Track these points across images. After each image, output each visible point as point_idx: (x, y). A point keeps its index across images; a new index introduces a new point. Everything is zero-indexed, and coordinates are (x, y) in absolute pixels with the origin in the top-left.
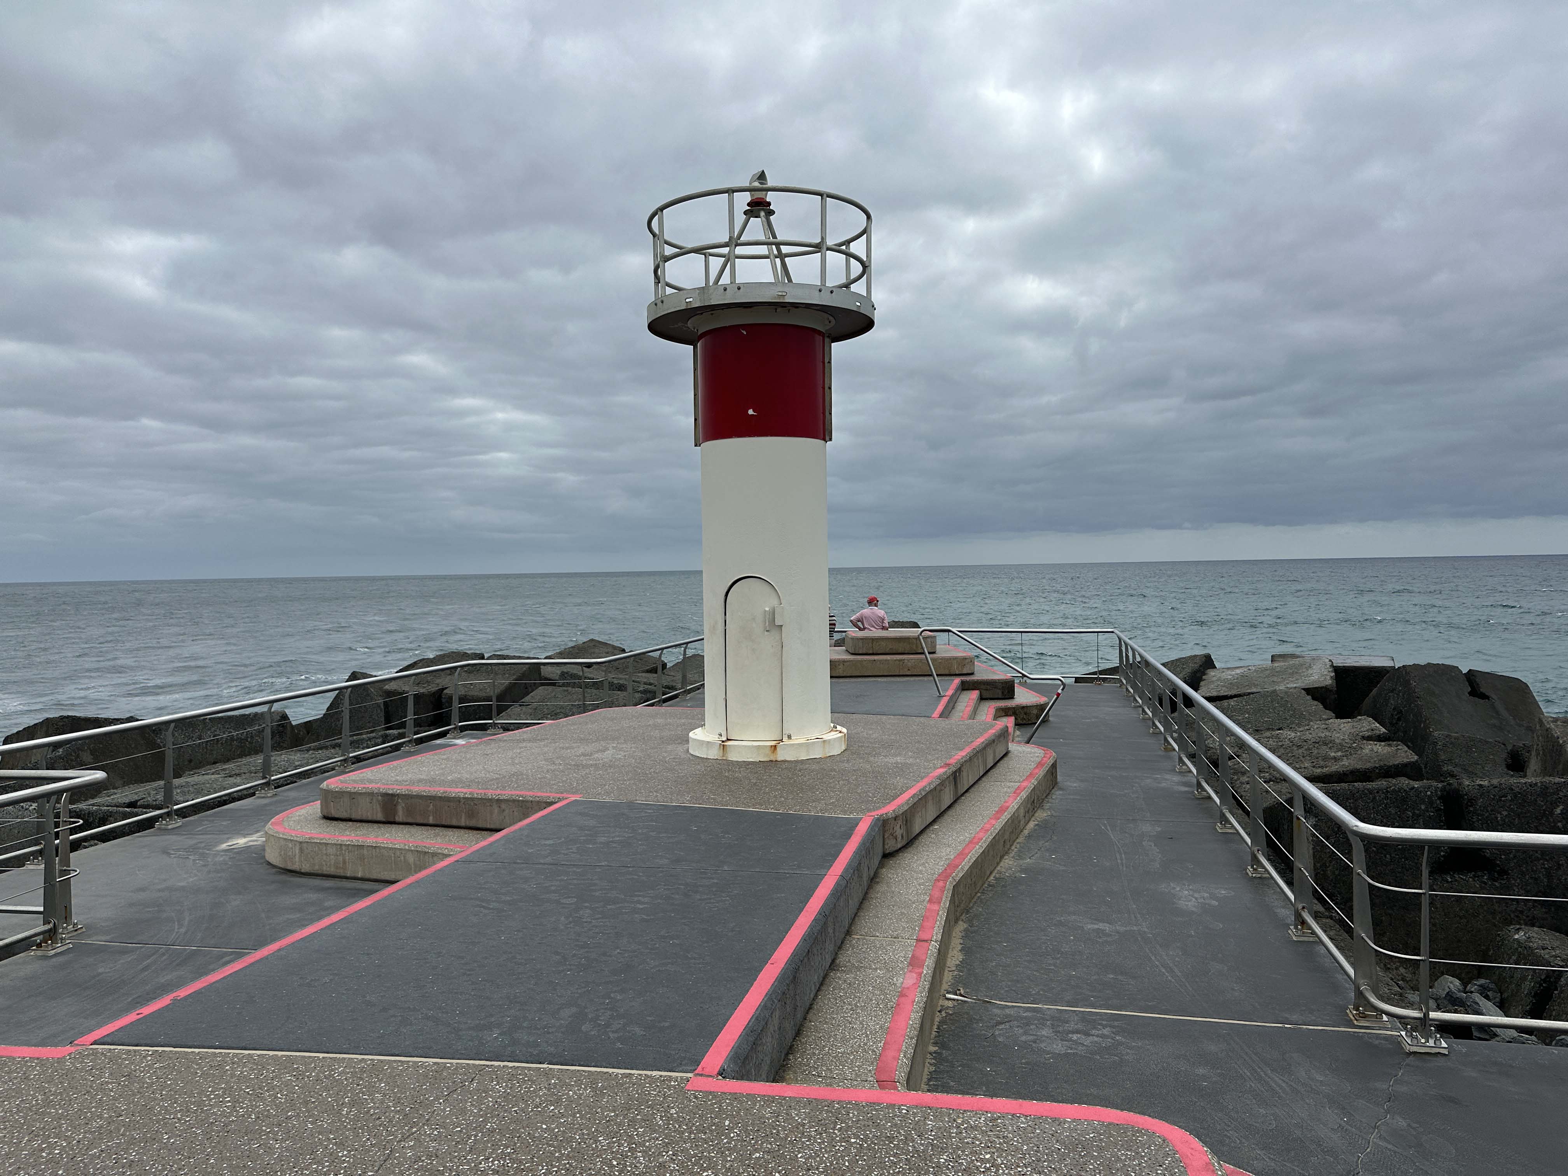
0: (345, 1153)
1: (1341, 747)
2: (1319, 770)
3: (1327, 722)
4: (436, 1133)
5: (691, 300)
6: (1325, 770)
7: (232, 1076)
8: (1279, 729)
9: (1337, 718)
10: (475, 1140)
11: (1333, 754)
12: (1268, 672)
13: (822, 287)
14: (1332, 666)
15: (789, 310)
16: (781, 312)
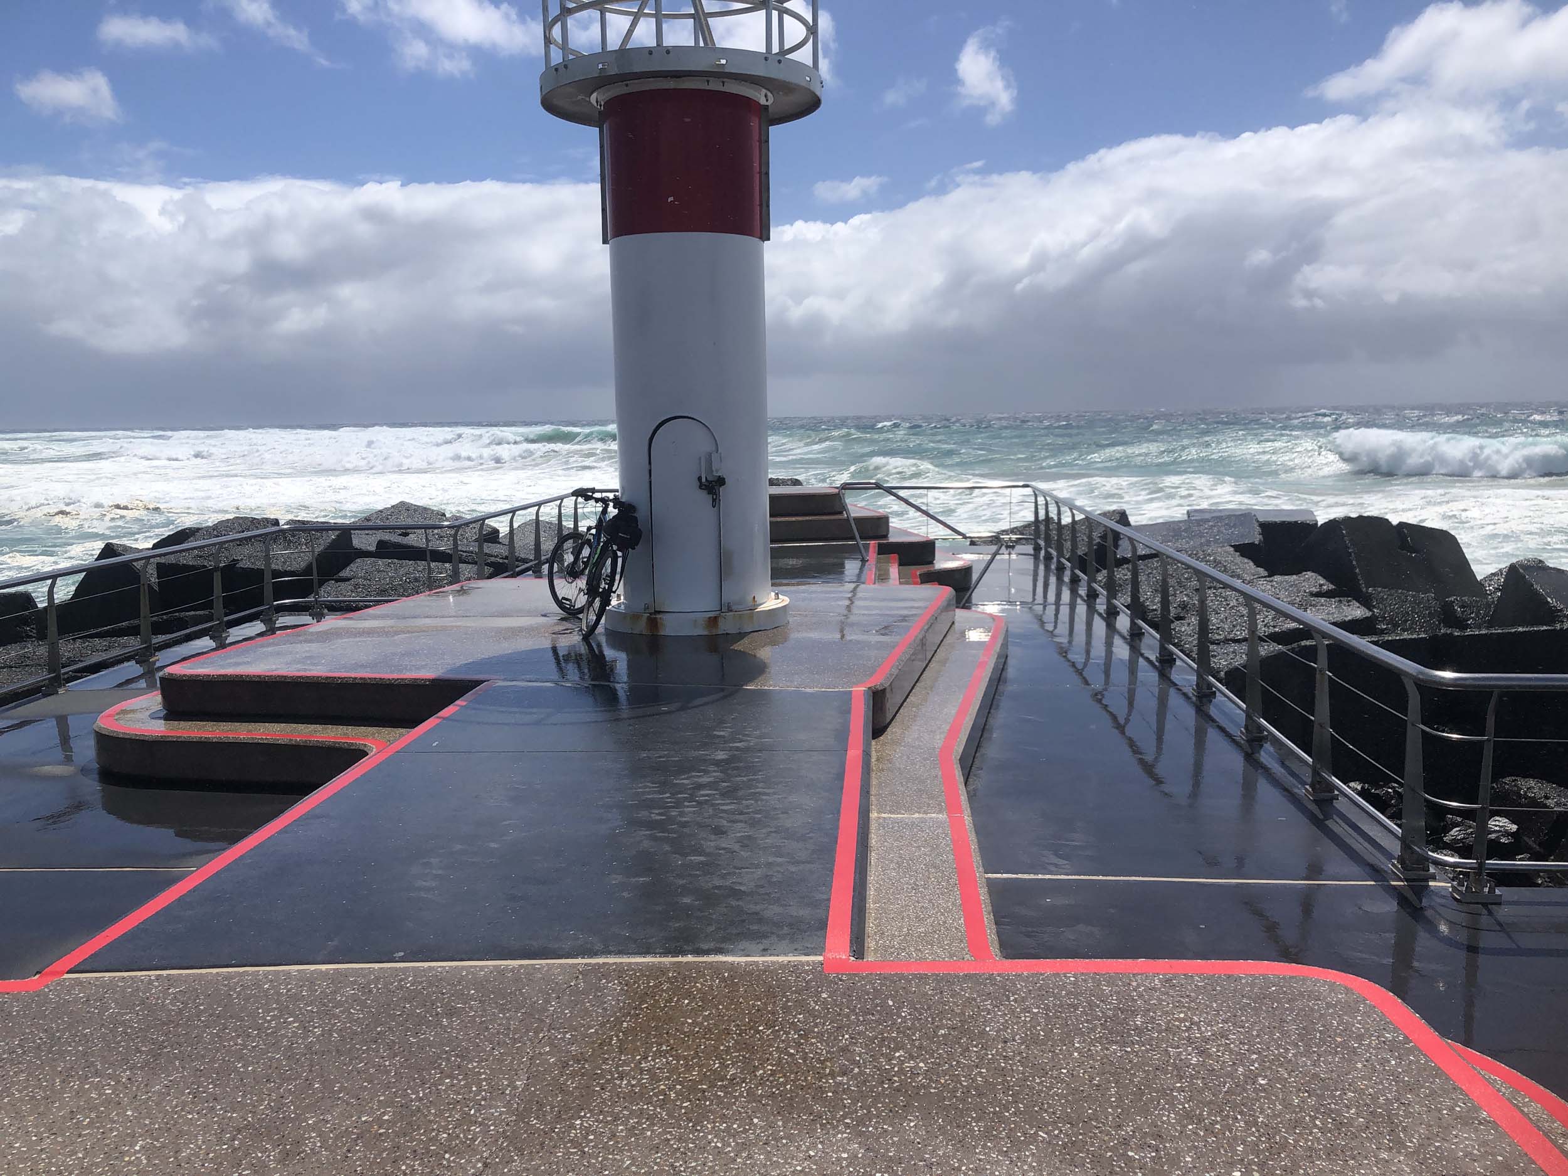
0: (475, 1064)
3: (1266, 579)
4: (567, 1036)
7: (279, 994)
10: (619, 1040)
15: (723, 82)
16: (714, 85)
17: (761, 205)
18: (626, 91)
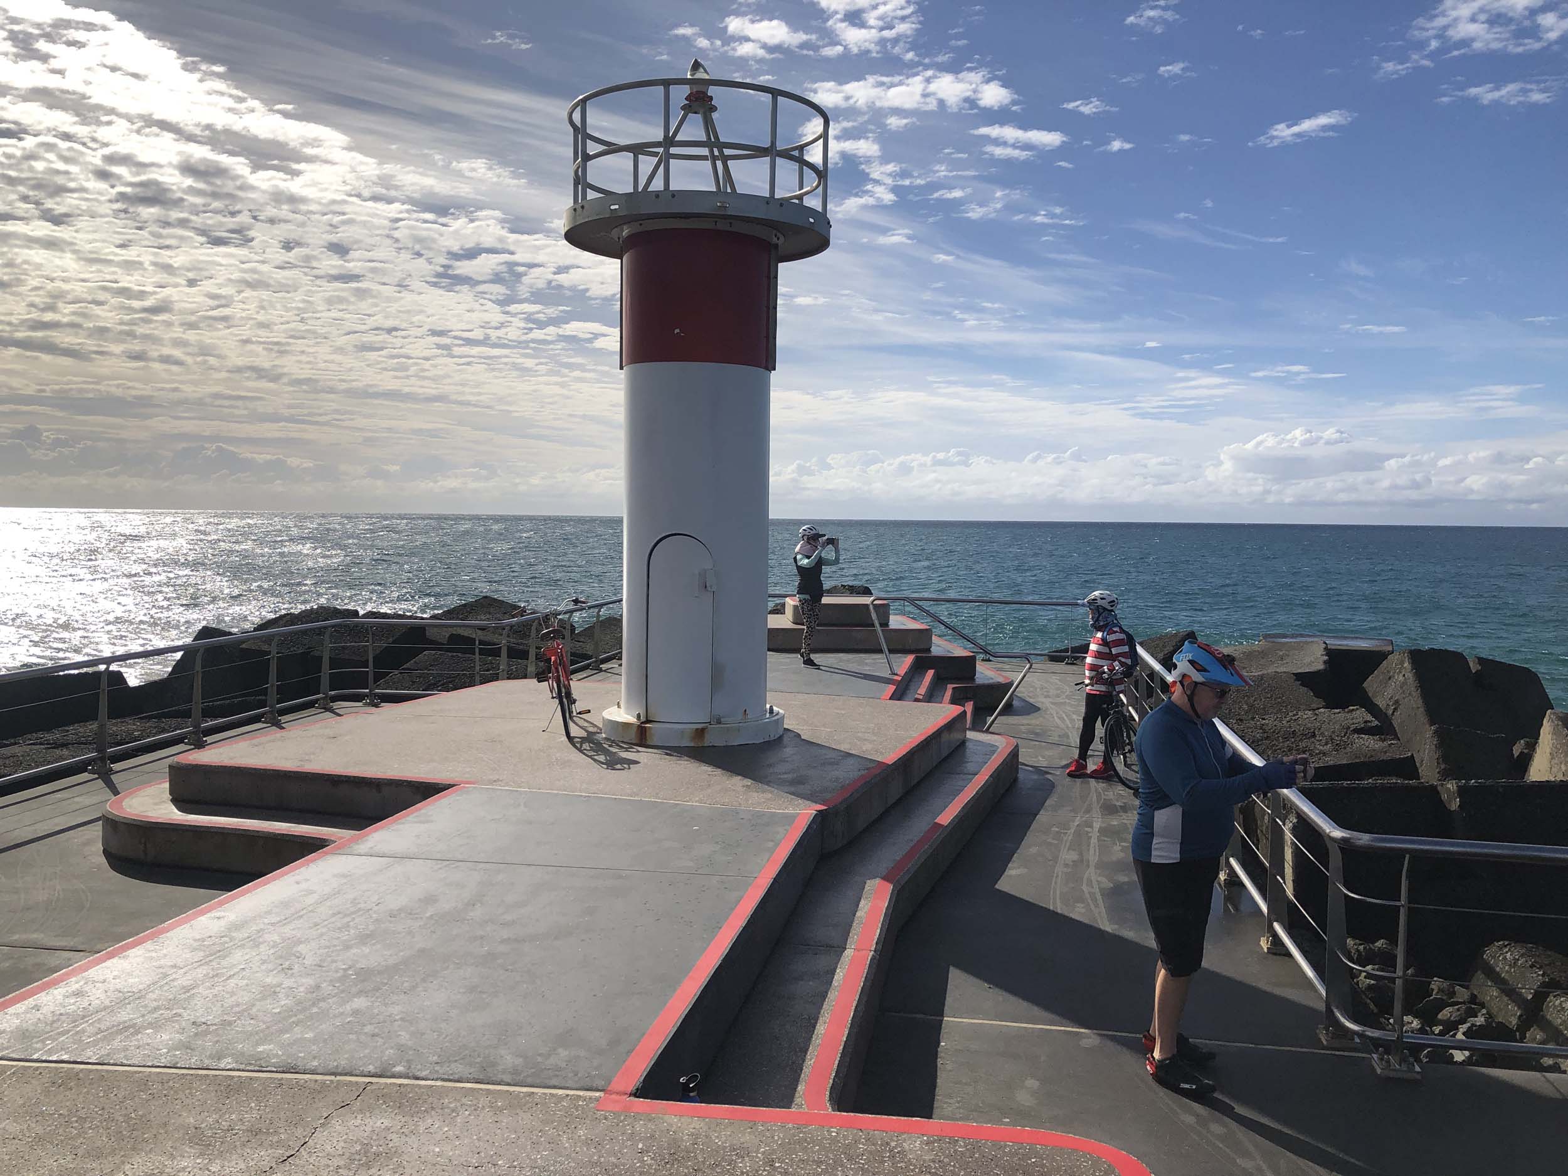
1: (1330, 740)
3: (1317, 712)
5: (617, 207)
8: (1264, 719)
9: (1327, 708)
11: (1321, 748)
12: (1256, 653)
13: (771, 199)
14: (1326, 649)
15: (731, 223)
16: (722, 226)
17: (767, 337)
18: (641, 229)
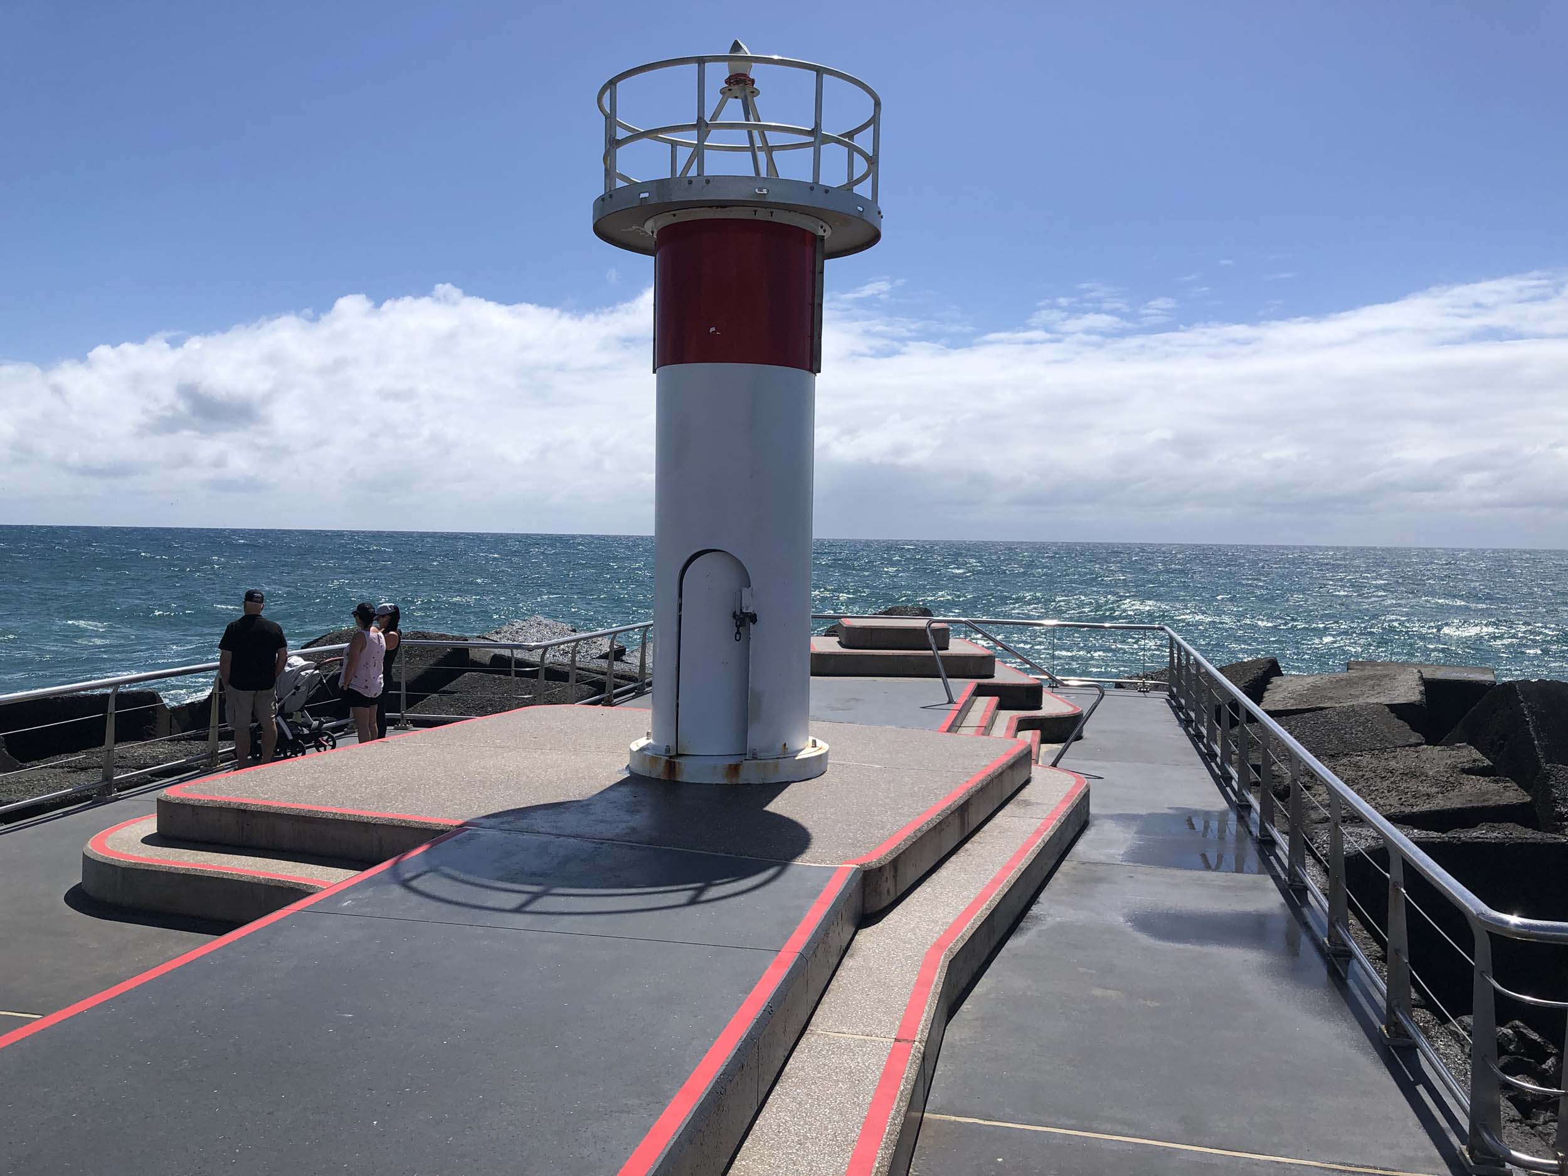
1: (1436, 782)
2: (1407, 810)
5: (647, 195)
6: (1415, 809)
8: (1359, 756)
9: (1427, 743)
11: (1423, 789)
12: (1345, 682)
13: (815, 186)
14: (1421, 678)
15: (772, 213)
16: (762, 215)
17: (812, 337)
18: (675, 220)
